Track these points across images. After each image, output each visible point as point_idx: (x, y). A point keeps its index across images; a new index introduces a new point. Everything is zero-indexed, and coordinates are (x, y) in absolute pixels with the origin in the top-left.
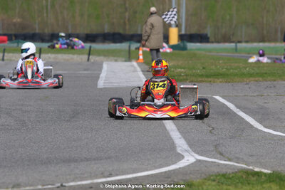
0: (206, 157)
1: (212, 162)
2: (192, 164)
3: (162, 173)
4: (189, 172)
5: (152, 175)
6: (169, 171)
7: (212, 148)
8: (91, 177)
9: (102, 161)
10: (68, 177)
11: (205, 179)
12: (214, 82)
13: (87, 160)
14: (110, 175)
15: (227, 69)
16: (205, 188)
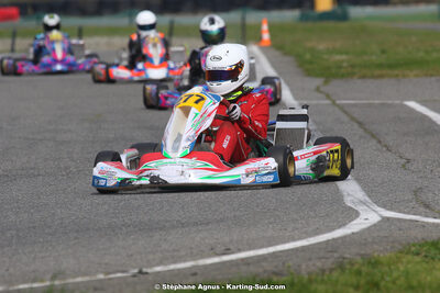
0: (404, 213)
1: (411, 221)
2: (375, 225)
4: (370, 240)
5: (303, 249)
6: (334, 239)
7: (410, 196)
8: (193, 257)
9: (210, 226)
10: (151, 257)
11: (401, 252)
12: (404, 76)
14: (227, 251)
15: (427, 52)
16: (402, 268)
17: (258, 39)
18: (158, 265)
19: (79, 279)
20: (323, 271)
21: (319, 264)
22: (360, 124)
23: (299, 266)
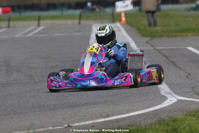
0: (186, 97)
1: (191, 101)
2: (174, 103)
3: (150, 112)
4: (173, 110)
5: (142, 114)
6: (156, 110)
7: (190, 90)
8: (92, 119)
9: (100, 105)
10: (73, 119)
11: (187, 115)
12: (187, 36)
13: (88, 104)
14: (108, 116)
15: (196, 25)
16: (187, 122)
17: (120, 20)
18: (77, 122)
19: (41, 130)
20: (152, 124)
21: (150, 121)
22: (167, 57)
23: (141, 122)
